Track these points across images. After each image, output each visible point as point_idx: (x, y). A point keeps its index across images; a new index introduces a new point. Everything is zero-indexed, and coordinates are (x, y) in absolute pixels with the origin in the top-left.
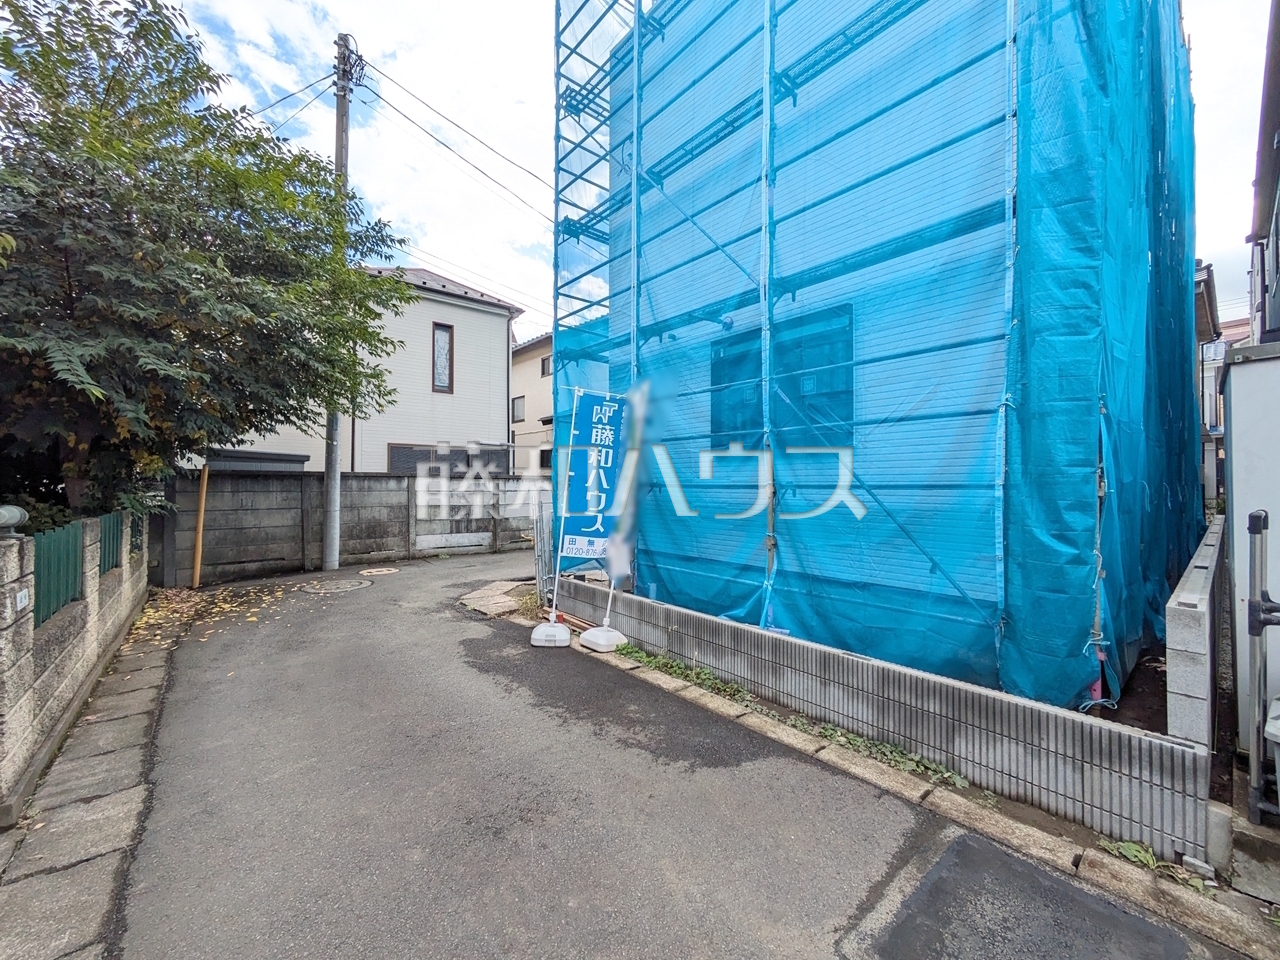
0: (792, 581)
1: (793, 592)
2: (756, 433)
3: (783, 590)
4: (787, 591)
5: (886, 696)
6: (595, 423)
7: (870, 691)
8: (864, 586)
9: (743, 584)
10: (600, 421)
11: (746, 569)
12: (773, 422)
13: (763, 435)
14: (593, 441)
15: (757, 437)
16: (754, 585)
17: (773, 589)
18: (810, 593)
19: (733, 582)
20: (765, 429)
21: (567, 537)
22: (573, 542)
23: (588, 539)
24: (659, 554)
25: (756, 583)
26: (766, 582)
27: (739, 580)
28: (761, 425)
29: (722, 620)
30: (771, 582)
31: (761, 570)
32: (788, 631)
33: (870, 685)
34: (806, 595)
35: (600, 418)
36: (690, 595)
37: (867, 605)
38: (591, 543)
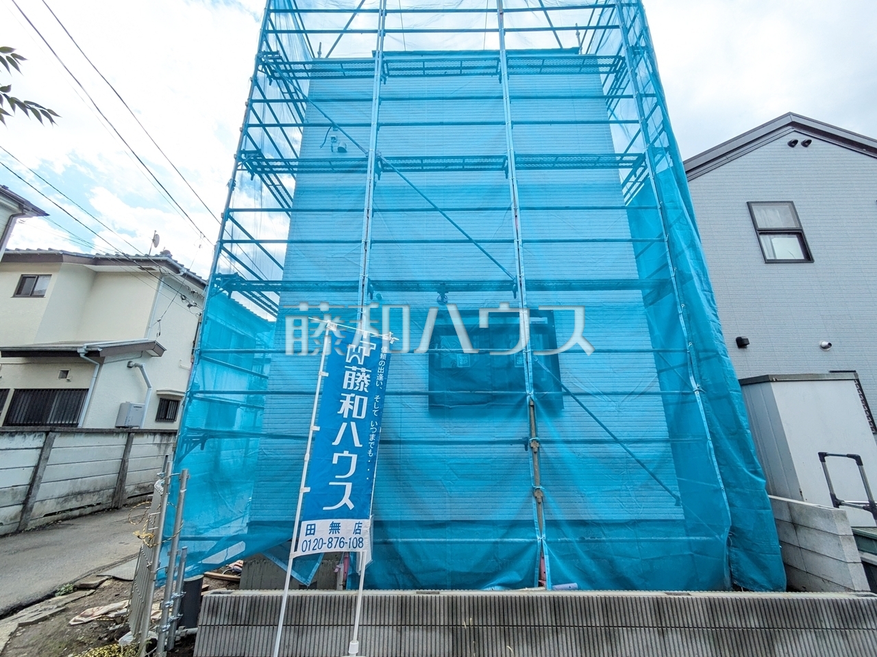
0: (568, 530)
1: (570, 542)
2: (517, 395)
3: (557, 542)
4: (562, 542)
5: (717, 626)
6: (348, 364)
7: (704, 626)
8: (634, 523)
9: (513, 543)
10: (355, 362)
11: (513, 525)
12: (536, 386)
13: (526, 395)
14: (345, 386)
15: (519, 399)
16: (525, 542)
17: (547, 542)
18: (582, 541)
19: (502, 543)
20: (528, 392)
21: (304, 524)
22: (311, 531)
23: (330, 521)
24: (395, 524)
25: (527, 540)
26: (538, 538)
27: (506, 540)
28: (524, 388)
29: (493, 592)
30: (544, 535)
31: (530, 524)
32: (575, 585)
33: (702, 619)
34: (580, 542)
35: (355, 358)
36: (444, 570)
37: (639, 541)
38: (335, 528)
